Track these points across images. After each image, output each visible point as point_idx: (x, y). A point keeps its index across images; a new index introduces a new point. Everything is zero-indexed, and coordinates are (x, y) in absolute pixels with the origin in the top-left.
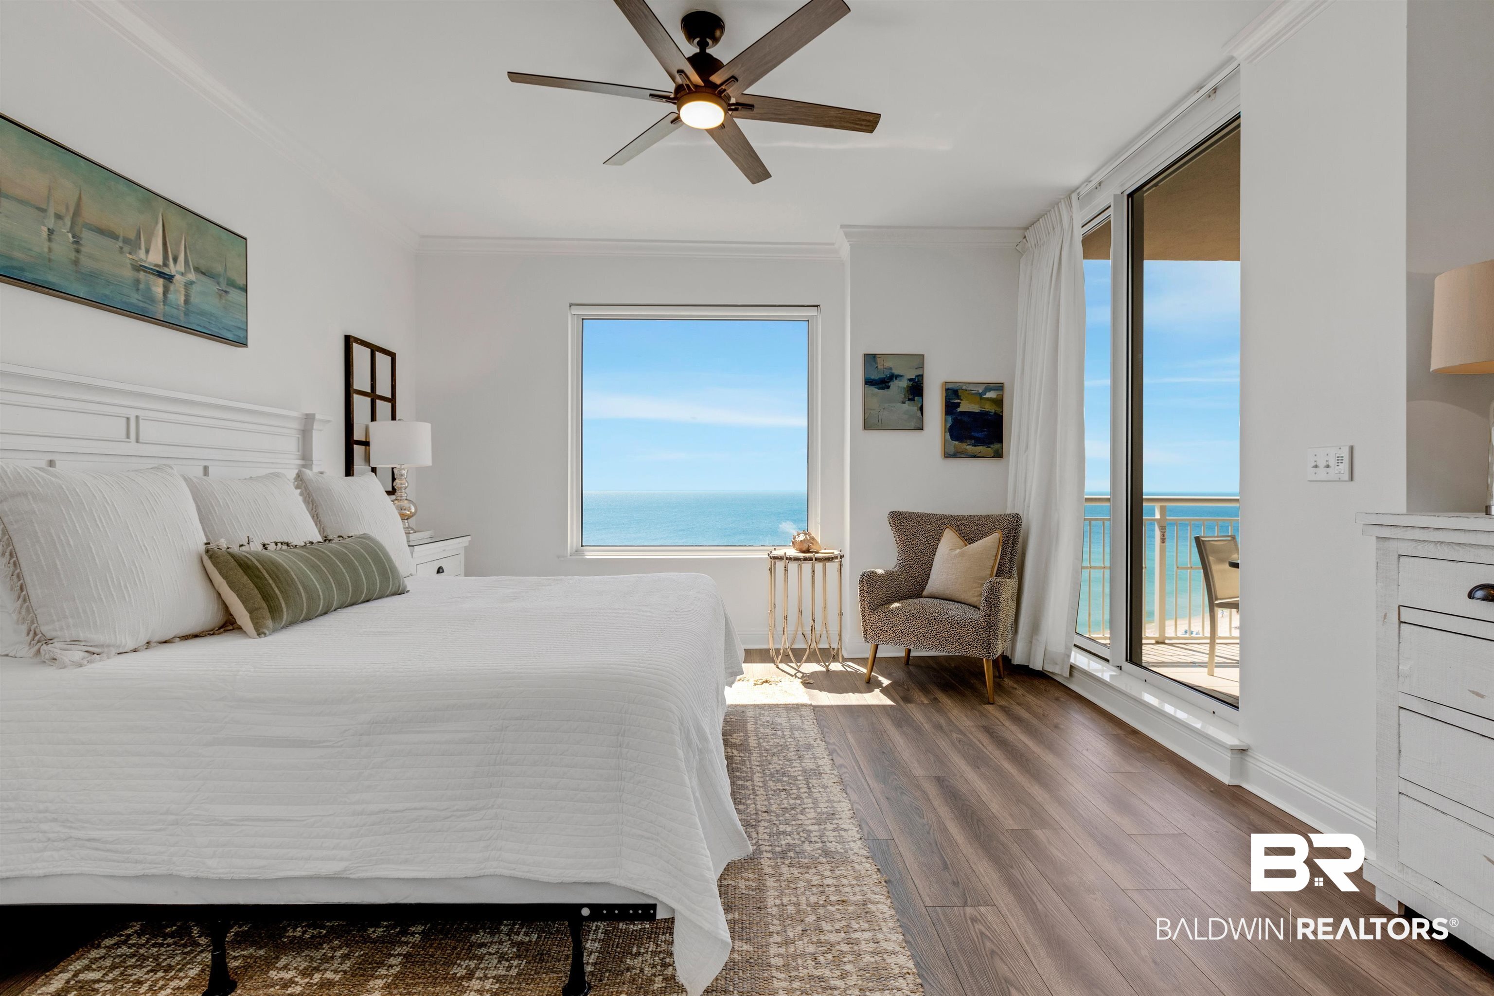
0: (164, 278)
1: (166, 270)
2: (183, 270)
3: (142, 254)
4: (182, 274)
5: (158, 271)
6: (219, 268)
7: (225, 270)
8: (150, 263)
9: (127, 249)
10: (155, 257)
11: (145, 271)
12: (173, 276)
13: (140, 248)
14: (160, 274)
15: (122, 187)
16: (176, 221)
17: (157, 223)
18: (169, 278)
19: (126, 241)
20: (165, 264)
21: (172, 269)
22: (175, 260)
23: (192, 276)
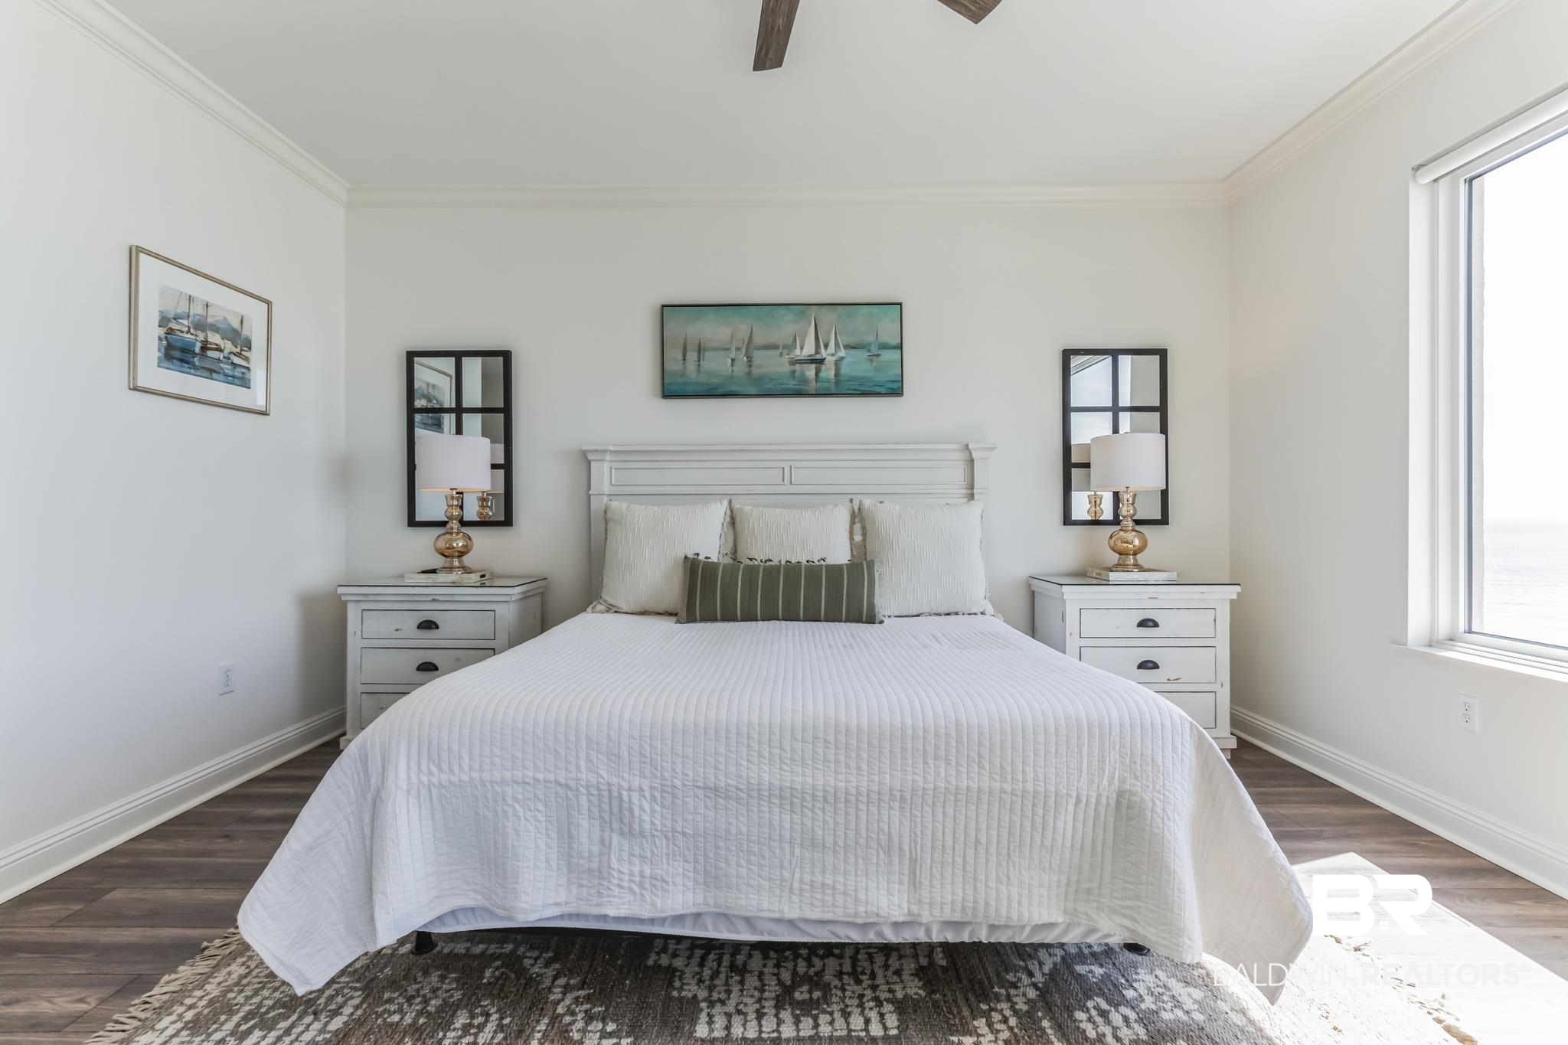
0: (816, 363)
1: (818, 357)
2: (834, 352)
3: (797, 352)
4: (833, 355)
5: (811, 360)
6: (870, 338)
7: (877, 338)
8: (805, 356)
9: (785, 352)
10: (809, 349)
11: (800, 363)
12: (825, 359)
13: (796, 348)
14: (812, 361)
15: (782, 311)
16: (828, 317)
17: (810, 325)
18: (821, 361)
19: (785, 347)
20: (817, 352)
21: (824, 353)
22: (826, 346)
23: (842, 353)
